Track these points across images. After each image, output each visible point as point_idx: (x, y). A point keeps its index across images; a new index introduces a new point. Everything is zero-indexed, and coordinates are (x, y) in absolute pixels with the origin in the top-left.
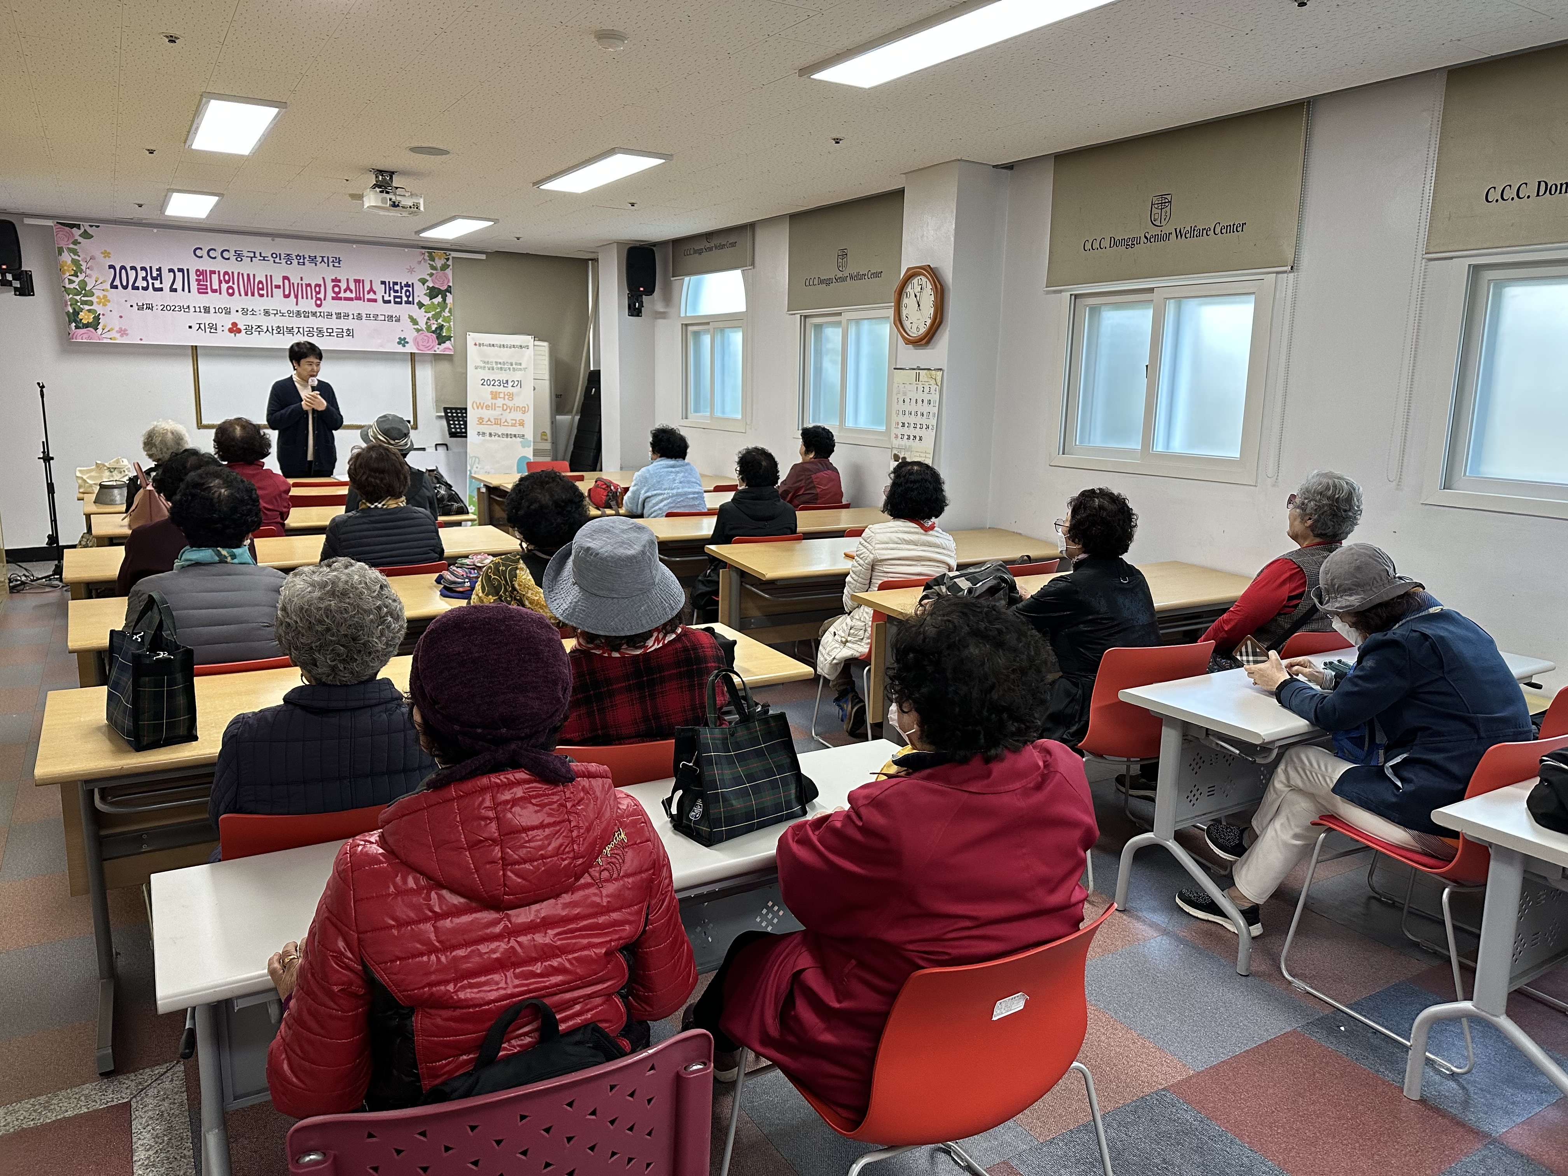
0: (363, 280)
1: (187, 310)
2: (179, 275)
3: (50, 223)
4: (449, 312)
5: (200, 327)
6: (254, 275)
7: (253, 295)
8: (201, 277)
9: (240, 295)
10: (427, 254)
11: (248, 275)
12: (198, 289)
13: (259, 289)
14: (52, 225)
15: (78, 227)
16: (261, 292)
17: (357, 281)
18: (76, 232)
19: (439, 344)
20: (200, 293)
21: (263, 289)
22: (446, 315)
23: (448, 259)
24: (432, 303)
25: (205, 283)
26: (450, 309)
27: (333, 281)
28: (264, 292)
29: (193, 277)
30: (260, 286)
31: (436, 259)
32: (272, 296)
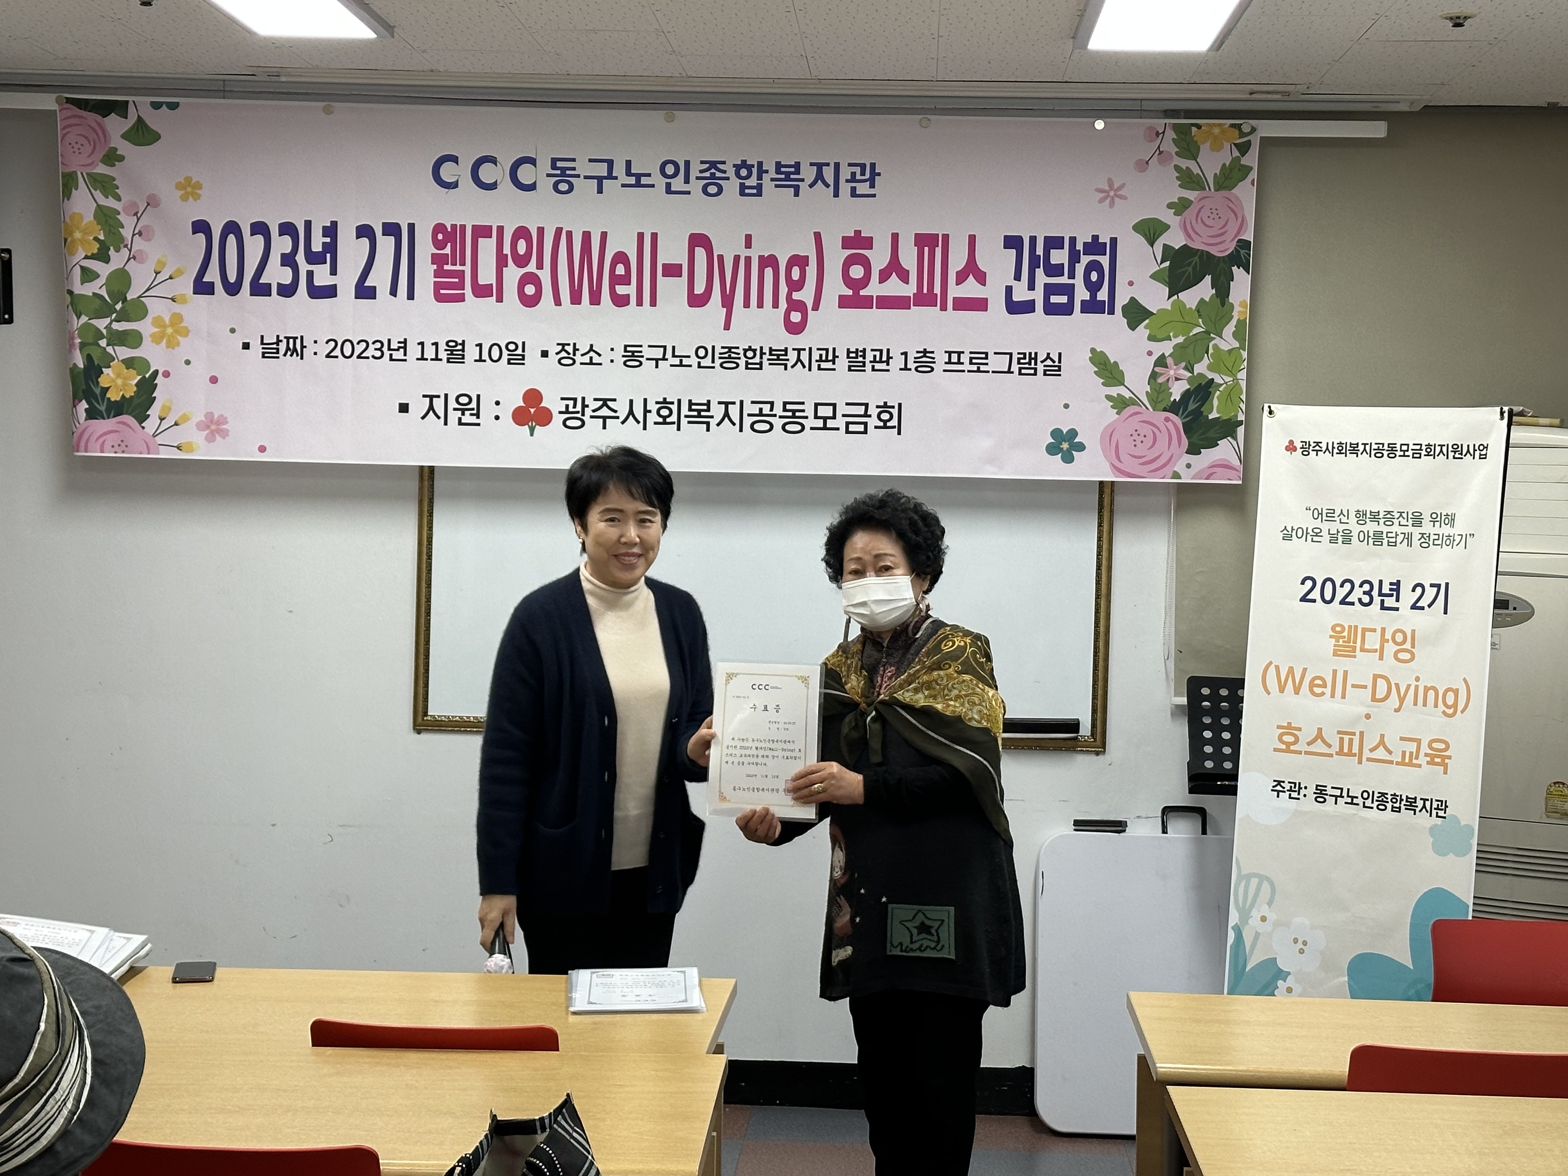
0: (946, 237)
1: (399, 355)
2: (385, 244)
3: (47, 102)
4: (1235, 335)
5: (431, 408)
6: (604, 235)
7: (595, 299)
8: (448, 250)
9: (558, 302)
10: (1171, 134)
11: (587, 236)
12: (437, 286)
13: (616, 280)
14: (55, 107)
15: (121, 109)
16: (621, 290)
17: (924, 241)
18: (115, 125)
19: (1193, 450)
20: (440, 298)
21: (625, 280)
22: (1224, 346)
23: (1244, 148)
24: (1180, 307)
25: (458, 267)
26: (1240, 324)
27: (847, 243)
28: (630, 290)
29: (425, 249)
30: (620, 270)
31: (1205, 149)
32: (653, 303)
